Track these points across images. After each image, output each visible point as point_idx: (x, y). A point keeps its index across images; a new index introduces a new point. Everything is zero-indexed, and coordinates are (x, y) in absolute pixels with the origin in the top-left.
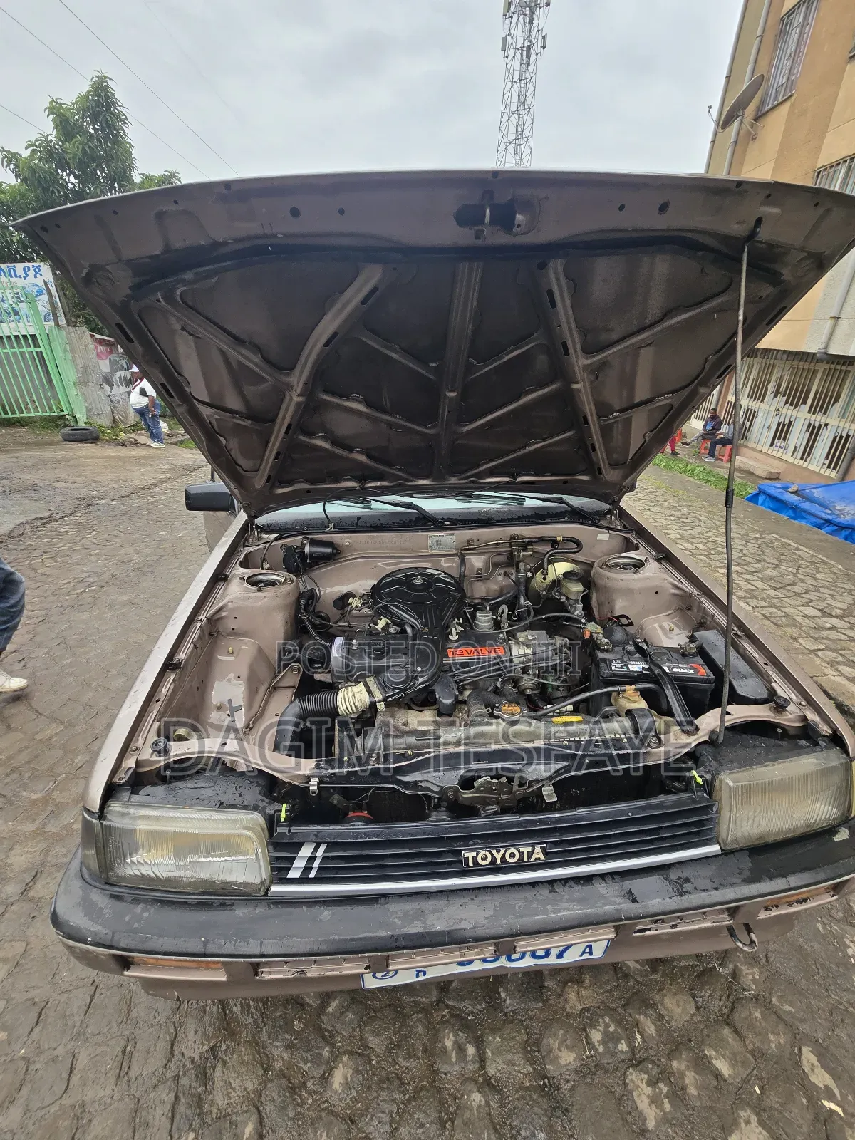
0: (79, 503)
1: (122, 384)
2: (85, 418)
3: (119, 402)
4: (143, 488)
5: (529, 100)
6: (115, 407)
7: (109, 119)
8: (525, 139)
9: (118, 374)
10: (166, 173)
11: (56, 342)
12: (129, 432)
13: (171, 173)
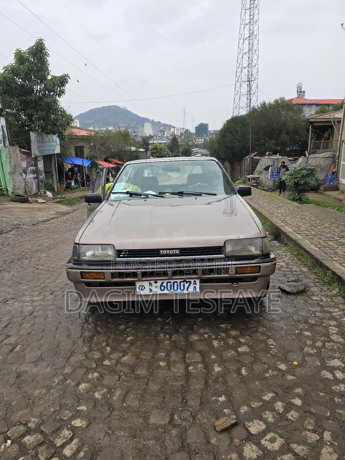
0: (13, 227)
1: (31, 174)
2: (12, 190)
3: (29, 182)
4: (42, 221)
5: (256, 17)
6: (27, 185)
7: (41, 55)
8: (255, 37)
9: (30, 168)
10: (63, 75)
11: (4, 153)
12: (32, 197)
13: (65, 75)
